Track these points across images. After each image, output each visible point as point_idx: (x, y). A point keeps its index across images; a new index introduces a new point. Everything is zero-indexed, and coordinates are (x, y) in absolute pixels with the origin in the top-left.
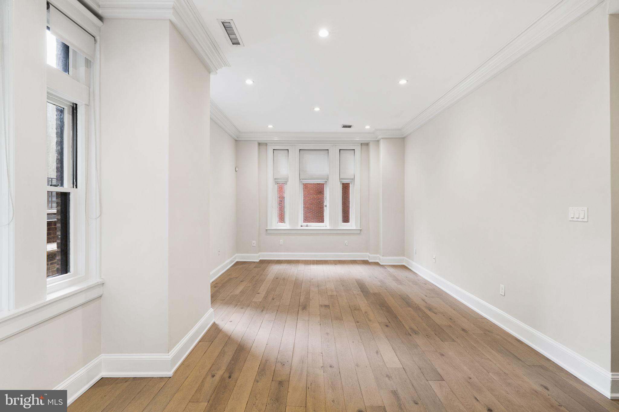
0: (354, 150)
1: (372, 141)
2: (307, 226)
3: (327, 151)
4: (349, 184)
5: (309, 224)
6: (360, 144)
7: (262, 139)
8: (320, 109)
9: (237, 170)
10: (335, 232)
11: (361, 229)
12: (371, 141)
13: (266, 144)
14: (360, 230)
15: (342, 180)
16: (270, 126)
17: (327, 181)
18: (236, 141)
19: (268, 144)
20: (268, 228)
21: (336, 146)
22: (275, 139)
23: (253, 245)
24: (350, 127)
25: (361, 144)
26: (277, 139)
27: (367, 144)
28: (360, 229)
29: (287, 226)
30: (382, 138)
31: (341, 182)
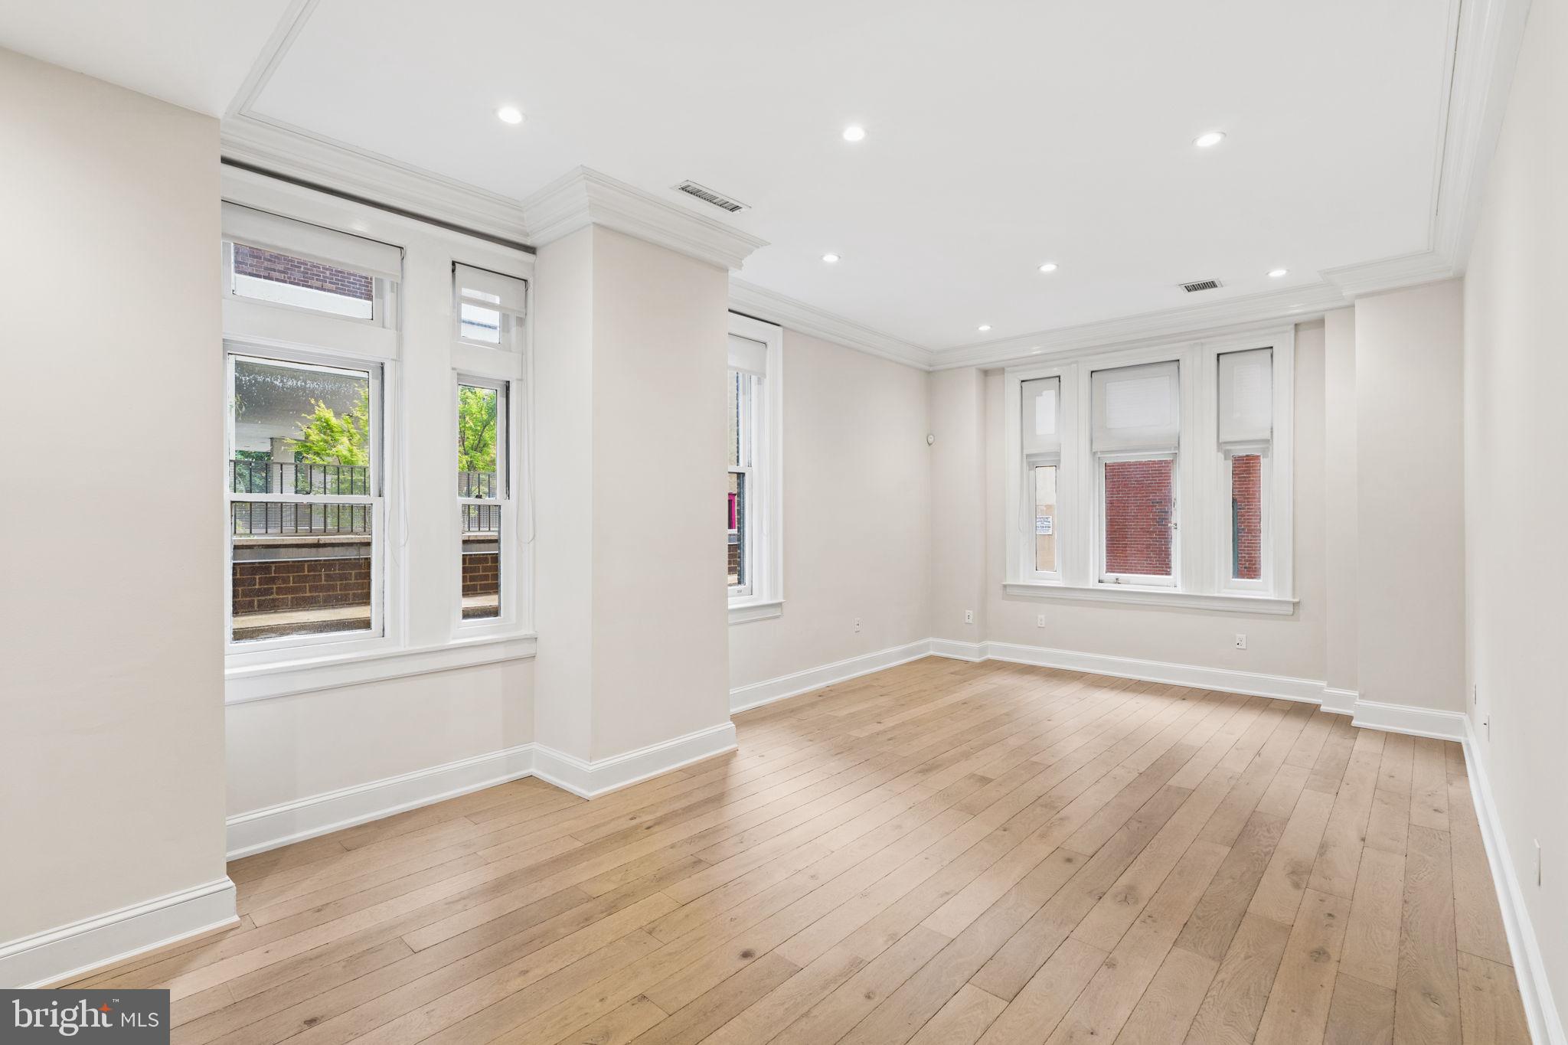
0: (1272, 347)
1: (1332, 309)
2: (1117, 581)
3: (1174, 366)
4: (1257, 457)
5: (1122, 576)
6: (1293, 326)
7: (990, 360)
8: (1057, 265)
9: (930, 441)
10: (1203, 604)
11: (1297, 600)
12: (1326, 310)
13: (1001, 371)
14: (1295, 605)
15: (1229, 447)
16: (984, 328)
17: (1177, 452)
18: (929, 373)
19: (1006, 369)
20: (1009, 581)
21: (1202, 344)
22: (1034, 353)
23: (967, 621)
24: (1211, 285)
25: (1296, 325)
26: (1039, 352)
27: (1320, 323)
28: (1291, 600)
29: (1059, 580)
30: (1360, 296)
31: (1226, 454)
